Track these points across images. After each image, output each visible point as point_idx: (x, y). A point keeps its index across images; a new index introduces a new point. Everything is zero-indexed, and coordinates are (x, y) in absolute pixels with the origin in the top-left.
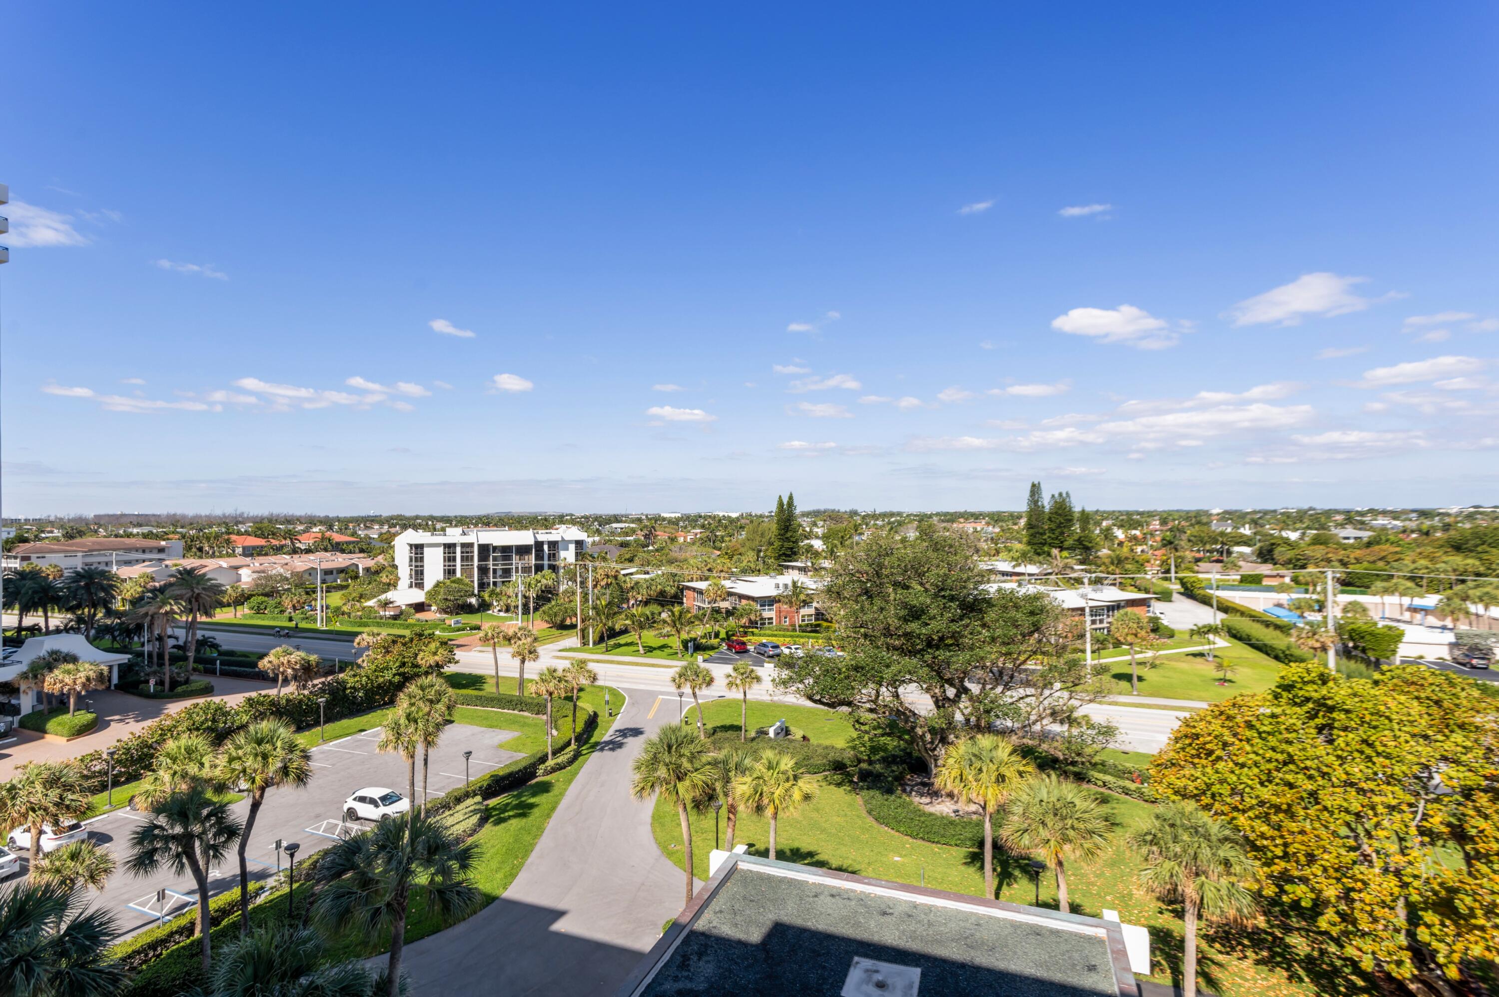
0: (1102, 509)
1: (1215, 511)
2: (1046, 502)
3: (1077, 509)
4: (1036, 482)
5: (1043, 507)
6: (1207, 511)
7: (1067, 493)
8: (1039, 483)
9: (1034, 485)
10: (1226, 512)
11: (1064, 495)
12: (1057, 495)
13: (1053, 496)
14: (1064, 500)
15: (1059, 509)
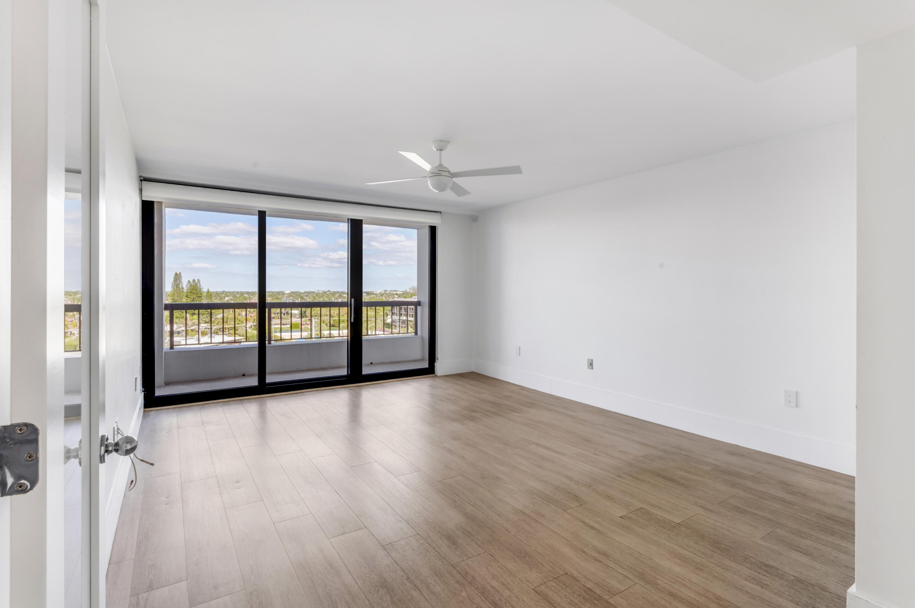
0: (226, 290)
1: (287, 292)
2: (184, 284)
3: (205, 290)
4: (178, 273)
5: (183, 288)
6: (284, 292)
7: (198, 280)
8: (180, 273)
9: (176, 274)
10: (292, 293)
11: (196, 281)
12: (191, 281)
13: (189, 281)
14: (196, 285)
15: (193, 290)
